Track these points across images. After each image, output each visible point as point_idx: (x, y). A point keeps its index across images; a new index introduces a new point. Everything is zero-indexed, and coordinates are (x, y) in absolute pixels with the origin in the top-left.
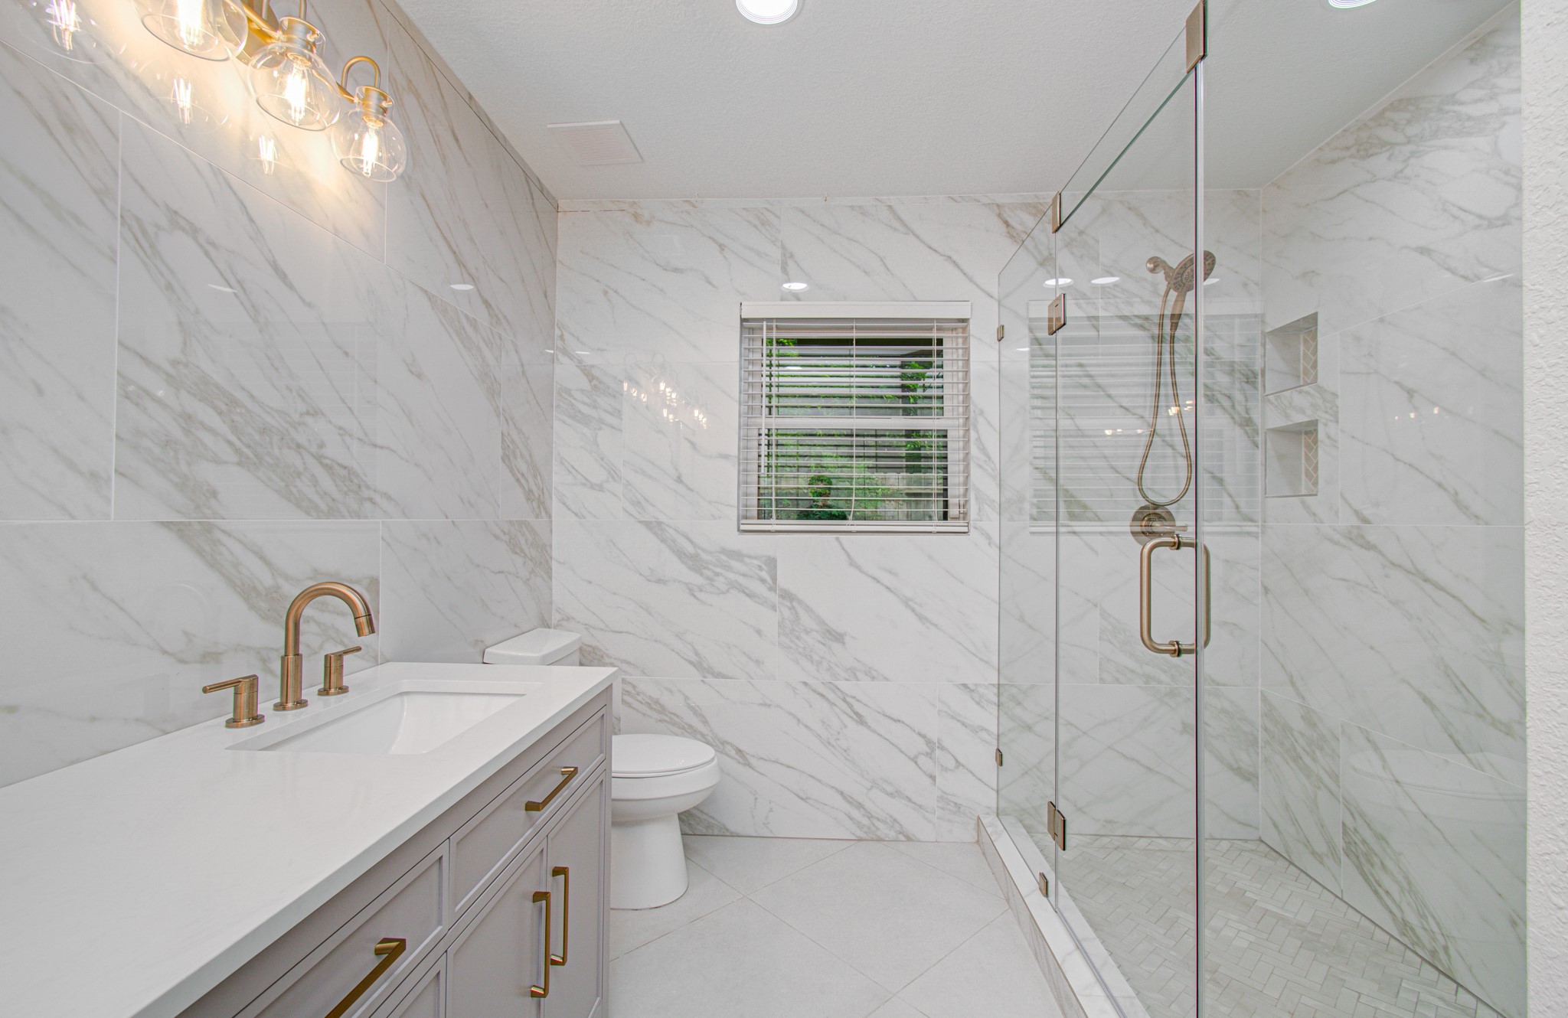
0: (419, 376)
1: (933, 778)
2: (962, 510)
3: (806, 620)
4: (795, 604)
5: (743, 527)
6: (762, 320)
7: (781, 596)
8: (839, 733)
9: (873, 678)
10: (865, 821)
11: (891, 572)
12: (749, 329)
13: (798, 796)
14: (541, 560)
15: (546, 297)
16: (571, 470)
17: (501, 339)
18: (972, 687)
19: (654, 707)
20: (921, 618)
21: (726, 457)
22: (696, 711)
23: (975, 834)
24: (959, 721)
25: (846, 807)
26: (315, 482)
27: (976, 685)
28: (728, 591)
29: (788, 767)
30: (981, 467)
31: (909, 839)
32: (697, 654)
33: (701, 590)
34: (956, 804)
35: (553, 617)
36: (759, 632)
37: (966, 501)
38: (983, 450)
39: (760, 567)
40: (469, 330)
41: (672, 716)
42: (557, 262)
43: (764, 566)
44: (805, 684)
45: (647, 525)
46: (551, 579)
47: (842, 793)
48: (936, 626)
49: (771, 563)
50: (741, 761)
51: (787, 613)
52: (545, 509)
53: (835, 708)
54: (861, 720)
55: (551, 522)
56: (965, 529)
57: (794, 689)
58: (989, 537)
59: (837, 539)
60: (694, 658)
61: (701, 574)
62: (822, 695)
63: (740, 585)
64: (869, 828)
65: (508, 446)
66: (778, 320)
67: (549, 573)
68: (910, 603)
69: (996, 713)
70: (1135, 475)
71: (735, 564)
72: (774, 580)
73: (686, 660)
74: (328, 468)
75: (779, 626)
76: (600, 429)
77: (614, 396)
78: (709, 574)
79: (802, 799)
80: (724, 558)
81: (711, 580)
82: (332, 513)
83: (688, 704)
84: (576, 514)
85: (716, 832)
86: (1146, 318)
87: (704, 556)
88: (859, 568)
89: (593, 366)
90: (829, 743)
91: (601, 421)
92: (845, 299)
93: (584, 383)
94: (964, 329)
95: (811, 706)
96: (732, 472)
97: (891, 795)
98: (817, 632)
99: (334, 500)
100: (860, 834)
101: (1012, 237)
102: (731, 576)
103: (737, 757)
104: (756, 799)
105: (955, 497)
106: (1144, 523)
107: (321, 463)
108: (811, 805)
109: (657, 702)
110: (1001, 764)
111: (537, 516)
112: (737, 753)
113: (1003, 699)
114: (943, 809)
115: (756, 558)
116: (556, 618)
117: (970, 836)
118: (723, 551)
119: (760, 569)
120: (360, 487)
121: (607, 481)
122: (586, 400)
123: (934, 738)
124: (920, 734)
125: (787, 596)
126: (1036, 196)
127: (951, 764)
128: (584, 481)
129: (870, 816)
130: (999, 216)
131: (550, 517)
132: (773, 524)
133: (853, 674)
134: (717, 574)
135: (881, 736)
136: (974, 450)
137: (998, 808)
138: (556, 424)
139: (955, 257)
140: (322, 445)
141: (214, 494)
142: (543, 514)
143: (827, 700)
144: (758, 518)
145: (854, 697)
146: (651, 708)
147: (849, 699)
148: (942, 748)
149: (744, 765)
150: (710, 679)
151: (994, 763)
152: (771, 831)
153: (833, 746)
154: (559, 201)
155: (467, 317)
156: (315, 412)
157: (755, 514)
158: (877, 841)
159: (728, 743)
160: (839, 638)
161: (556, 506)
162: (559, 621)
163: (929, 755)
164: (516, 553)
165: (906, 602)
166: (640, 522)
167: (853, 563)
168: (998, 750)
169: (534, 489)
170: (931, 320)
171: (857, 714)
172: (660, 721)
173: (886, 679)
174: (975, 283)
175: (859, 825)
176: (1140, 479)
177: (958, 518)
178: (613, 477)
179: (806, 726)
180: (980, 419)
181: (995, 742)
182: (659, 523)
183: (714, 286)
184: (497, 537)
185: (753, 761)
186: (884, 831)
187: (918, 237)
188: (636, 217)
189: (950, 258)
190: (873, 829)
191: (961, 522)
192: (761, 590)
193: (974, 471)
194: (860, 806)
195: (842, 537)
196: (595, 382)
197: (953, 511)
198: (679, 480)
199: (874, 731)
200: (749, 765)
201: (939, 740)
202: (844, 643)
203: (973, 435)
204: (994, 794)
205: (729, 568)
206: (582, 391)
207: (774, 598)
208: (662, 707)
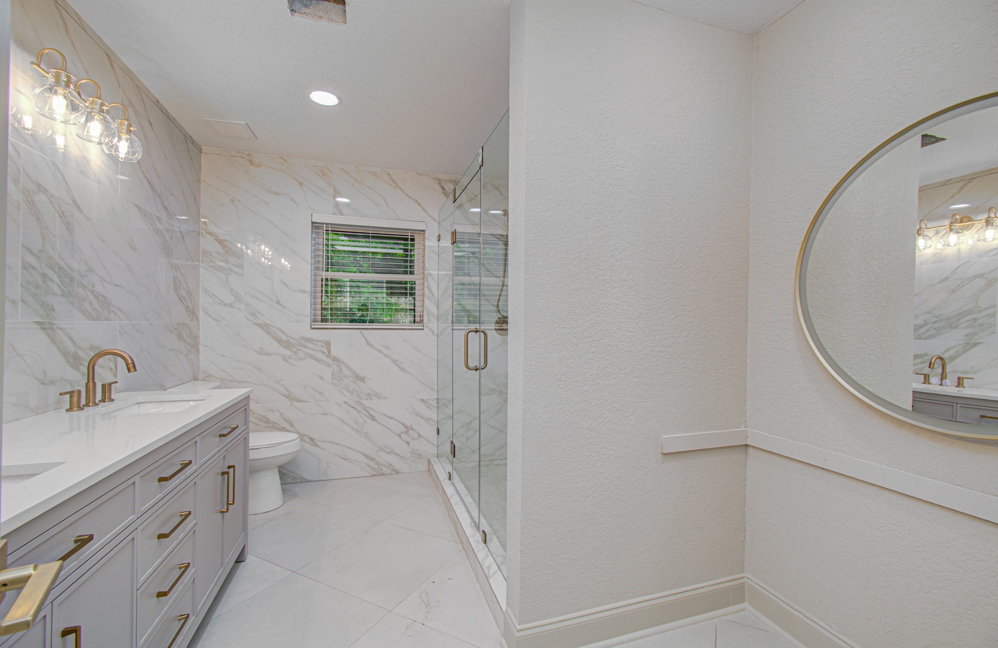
0: (135, 249)
1: (408, 443)
2: (421, 319)
3: (346, 372)
4: (340, 364)
5: (313, 326)
6: (323, 224)
7: (333, 360)
8: (362, 426)
9: (379, 398)
10: (376, 467)
11: (387, 348)
12: (316, 227)
13: (342, 458)
14: (194, 345)
15: (195, 201)
16: (212, 295)
17: (173, 226)
18: (426, 400)
19: (263, 420)
20: (402, 369)
21: (304, 292)
22: (287, 421)
23: (428, 467)
24: (420, 416)
25: (366, 460)
26: (91, 304)
27: (427, 399)
28: (305, 358)
29: (337, 444)
30: (429, 298)
31: (397, 472)
32: (288, 390)
33: (290, 358)
34: (419, 454)
35: (200, 376)
36: (321, 378)
37: (423, 315)
38: (430, 291)
39: (322, 345)
40: (157, 223)
41: (274, 424)
42: (201, 181)
43: (324, 345)
44: (345, 402)
45: (259, 325)
46: (199, 354)
47: (364, 455)
48: (409, 373)
49: (328, 344)
50: (312, 443)
51: (336, 368)
52: (196, 316)
53: (361, 414)
54: (373, 418)
55: (199, 324)
56: (422, 328)
57: (340, 405)
58: (433, 331)
59: (361, 332)
60: (286, 393)
61: (290, 350)
62: (354, 408)
63: (312, 355)
64: (378, 470)
65: (177, 283)
66: (331, 224)
67: (198, 351)
68: (396, 362)
69: (437, 412)
70: (496, 304)
71: (308, 344)
72: (330, 352)
73: (281, 394)
74: (96, 297)
75: (332, 375)
76: (230, 274)
77: (239, 257)
78: (295, 350)
79: (344, 459)
80: (303, 341)
81: (296, 353)
82: (98, 319)
83: (283, 417)
84: (216, 320)
85: (298, 481)
86: (502, 235)
87: (291, 340)
88: (372, 346)
89: (225, 240)
90: (358, 431)
91: (231, 270)
92: (366, 216)
93: (219, 248)
94: (424, 234)
95: (348, 413)
96: (307, 300)
97: (388, 453)
98: (352, 377)
99: (98, 312)
100: (374, 473)
101: (445, 194)
102: (306, 350)
103: (310, 442)
104: (320, 462)
105: (418, 312)
106: (500, 325)
107: (93, 294)
108: (349, 462)
109: (265, 417)
110: (438, 434)
111: (192, 321)
112: (310, 440)
113: (439, 405)
114: (413, 457)
115: (320, 341)
116: (201, 376)
117: (425, 468)
118: (303, 338)
119: (322, 347)
120: (109, 305)
121: (235, 302)
122: (221, 258)
123: (408, 424)
124: (402, 423)
125: (336, 359)
126: (456, 177)
127: (416, 436)
128: (220, 302)
129: (378, 464)
130: (440, 184)
131: (198, 321)
132: (329, 325)
133: (369, 396)
134: (299, 350)
135: (383, 425)
136: (426, 291)
137: (438, 454)
138: (201, 270)
139: (419, 201)
140: (93, 286)
141: (53, 309)
142: (195, 319)
143: (357, 410)
144: (321, 322)
145: (370, 408)
146: (261, 421)
147: (367, 409)
148: (412, 429)
149: (314, 445)
150: (295, 403)
151: (435, 433)
152: (328, 477)
153: (360, 432)
154: (202, 147)
155: (156, 216)
156: (91, 270)
157: (320, 320)
158: (382, 475)
159: (305, 435)
160: (362, 379)
161: (201, 315)
162: (204, 378)
163: (406, 433)
164: (181, 340)
165: (394, 362)
166: (256, 324)
167: (368, 343)
168: (438, 428)
169: (190, 306)
170: (408, 230)
171: (371, 416)
172: (266, 427)
173: (385, 398)
174: (428, 214)
175: (373, 469)
176: (498, 305)
177: (420, 322)
178: (238, 300)
179: (346, 423)
180: (429, 277)
181: (436, 425)
182: (266, 325)
183: (297, 204)
184: (171, 332)
185: (318, 443)
186: (385, 470)
187: (402, 190)
188: (251, 162)
189: (417, 201)
190: (380, 470)
191: (421, 324)
192: (323, 357)
193: (426, 300)
194: (373, 459)
195: (363, 331)
196: (226, 249)
197: (418, 319)
198: (278, 302)
199: (380, 424)
200: (316, 445)
201: (411, 426)
202: (364, 382)
203: (426, 284)
204: (436, 448)
205: (306, 347)
206: (218, 253)
207: (329, 361)
208: (268, 420)
